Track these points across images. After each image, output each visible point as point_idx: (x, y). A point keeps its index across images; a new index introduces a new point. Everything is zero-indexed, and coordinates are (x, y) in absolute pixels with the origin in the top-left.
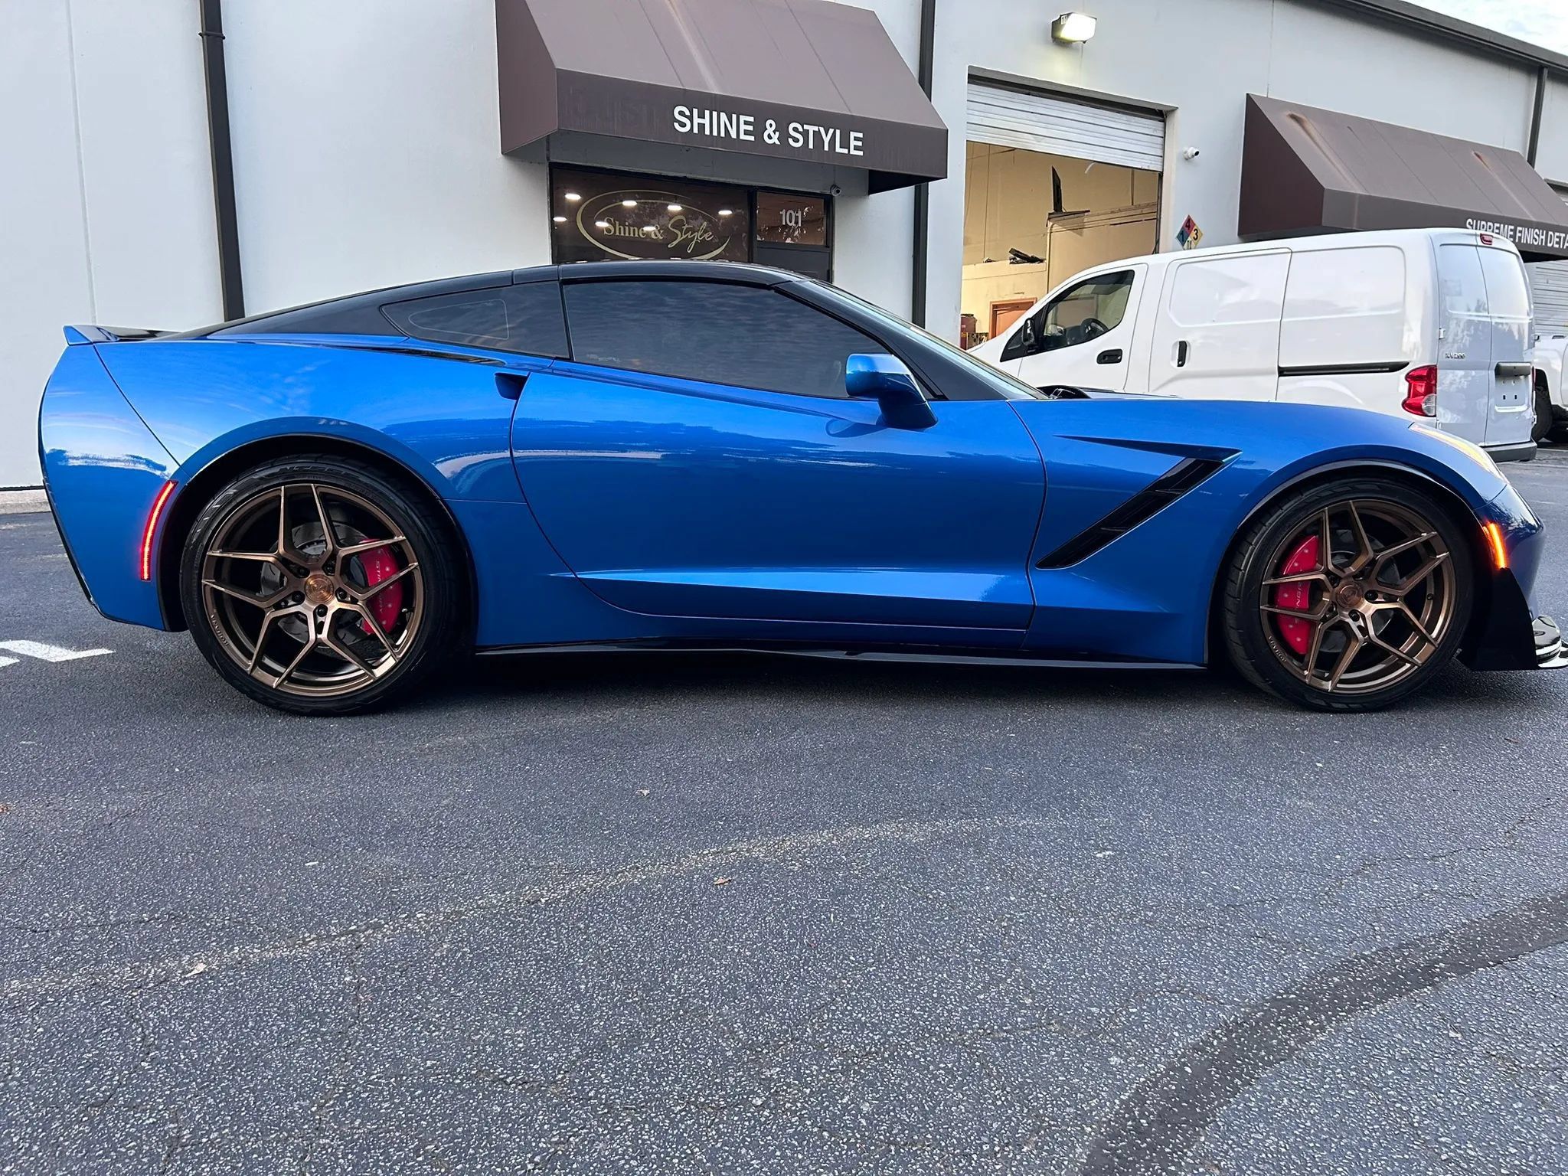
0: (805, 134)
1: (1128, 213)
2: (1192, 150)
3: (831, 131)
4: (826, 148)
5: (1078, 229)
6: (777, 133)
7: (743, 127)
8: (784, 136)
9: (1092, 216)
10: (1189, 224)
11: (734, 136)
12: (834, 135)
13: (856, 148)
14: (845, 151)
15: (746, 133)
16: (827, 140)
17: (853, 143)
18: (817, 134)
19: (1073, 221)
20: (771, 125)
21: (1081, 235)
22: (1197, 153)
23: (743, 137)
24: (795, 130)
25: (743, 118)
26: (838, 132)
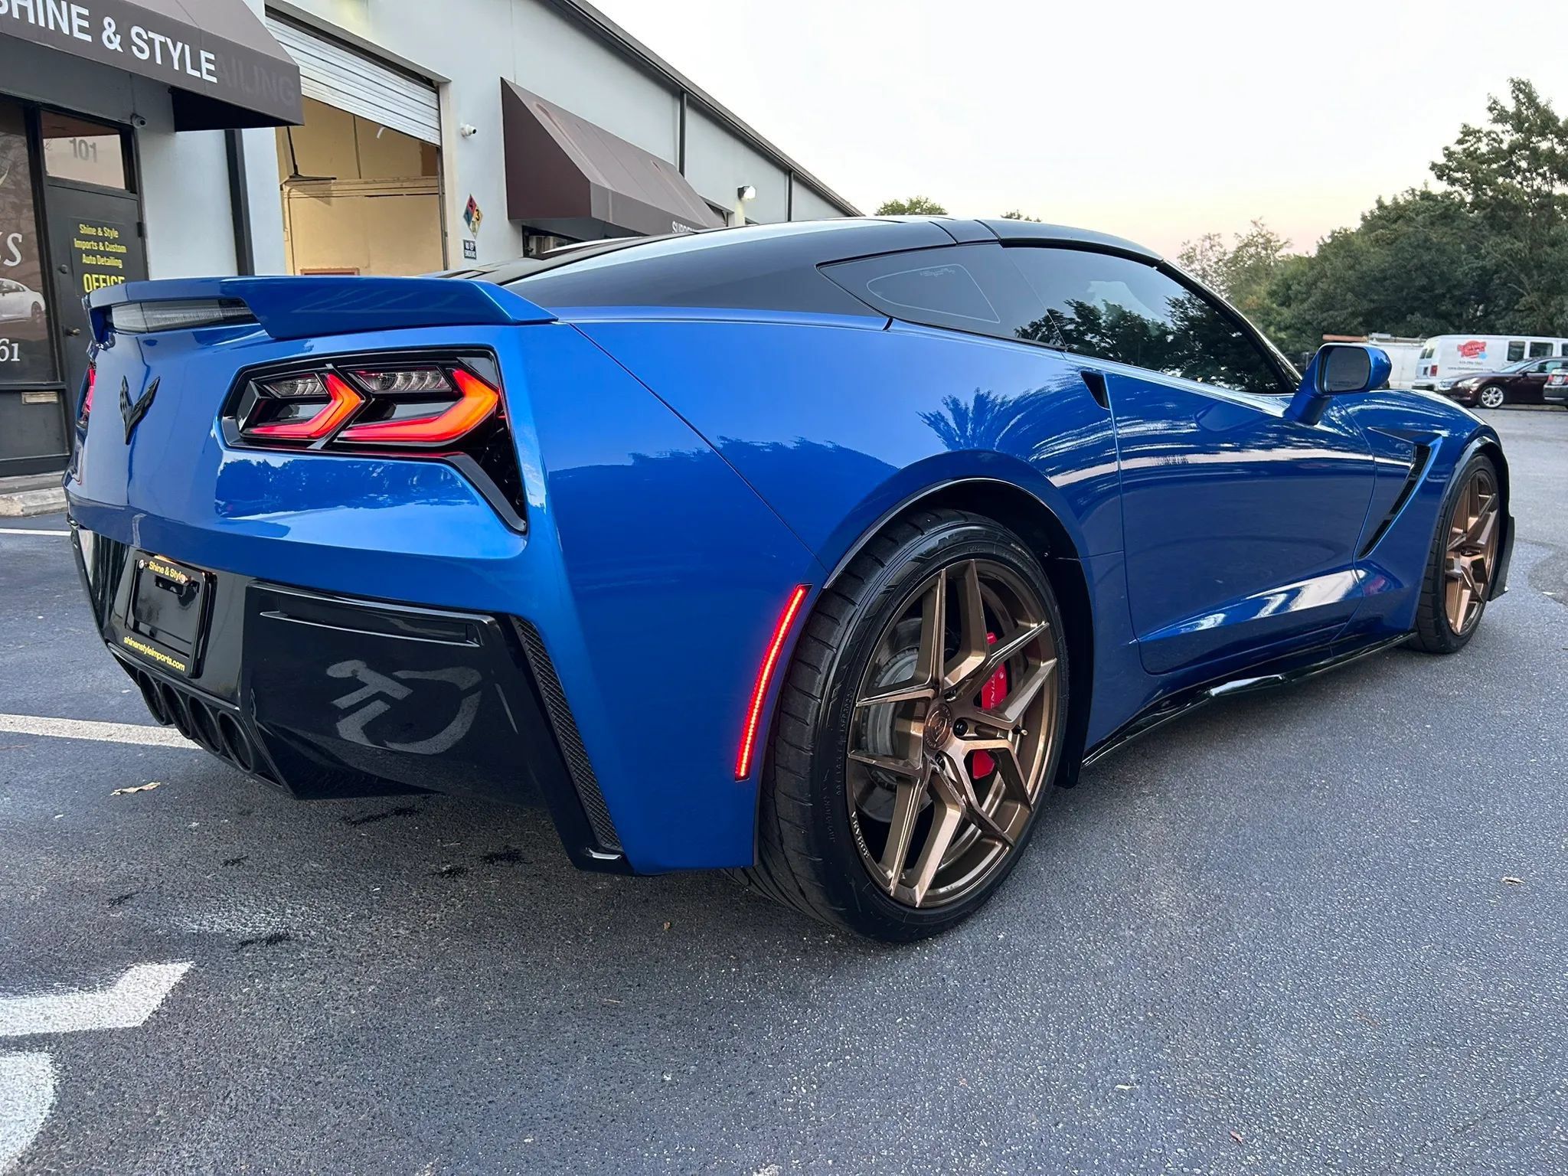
0: (150, 42)
1: (385, 185)
2: (469, 128)
3: (180, 45)
4: (176, 67)
5: (326, 197)
6: (118, 37)
7: (76, 22)
8: (127, 42)
9: (340, 184)
10: (471, 204)
11: (66, 31)
12: (183, 49)
13: (209, 72)
14: (197, 74)
15: (81, 29)
16: (176, 55)
17: (205, 65)
18: (163, 45)
19: (316, 187)
20: (110, 25)
21: (329, 203)
22: (474, 132)
23: (77, 34)
24: (138, 35)
25: (75, 9)
26: (187, 47)
